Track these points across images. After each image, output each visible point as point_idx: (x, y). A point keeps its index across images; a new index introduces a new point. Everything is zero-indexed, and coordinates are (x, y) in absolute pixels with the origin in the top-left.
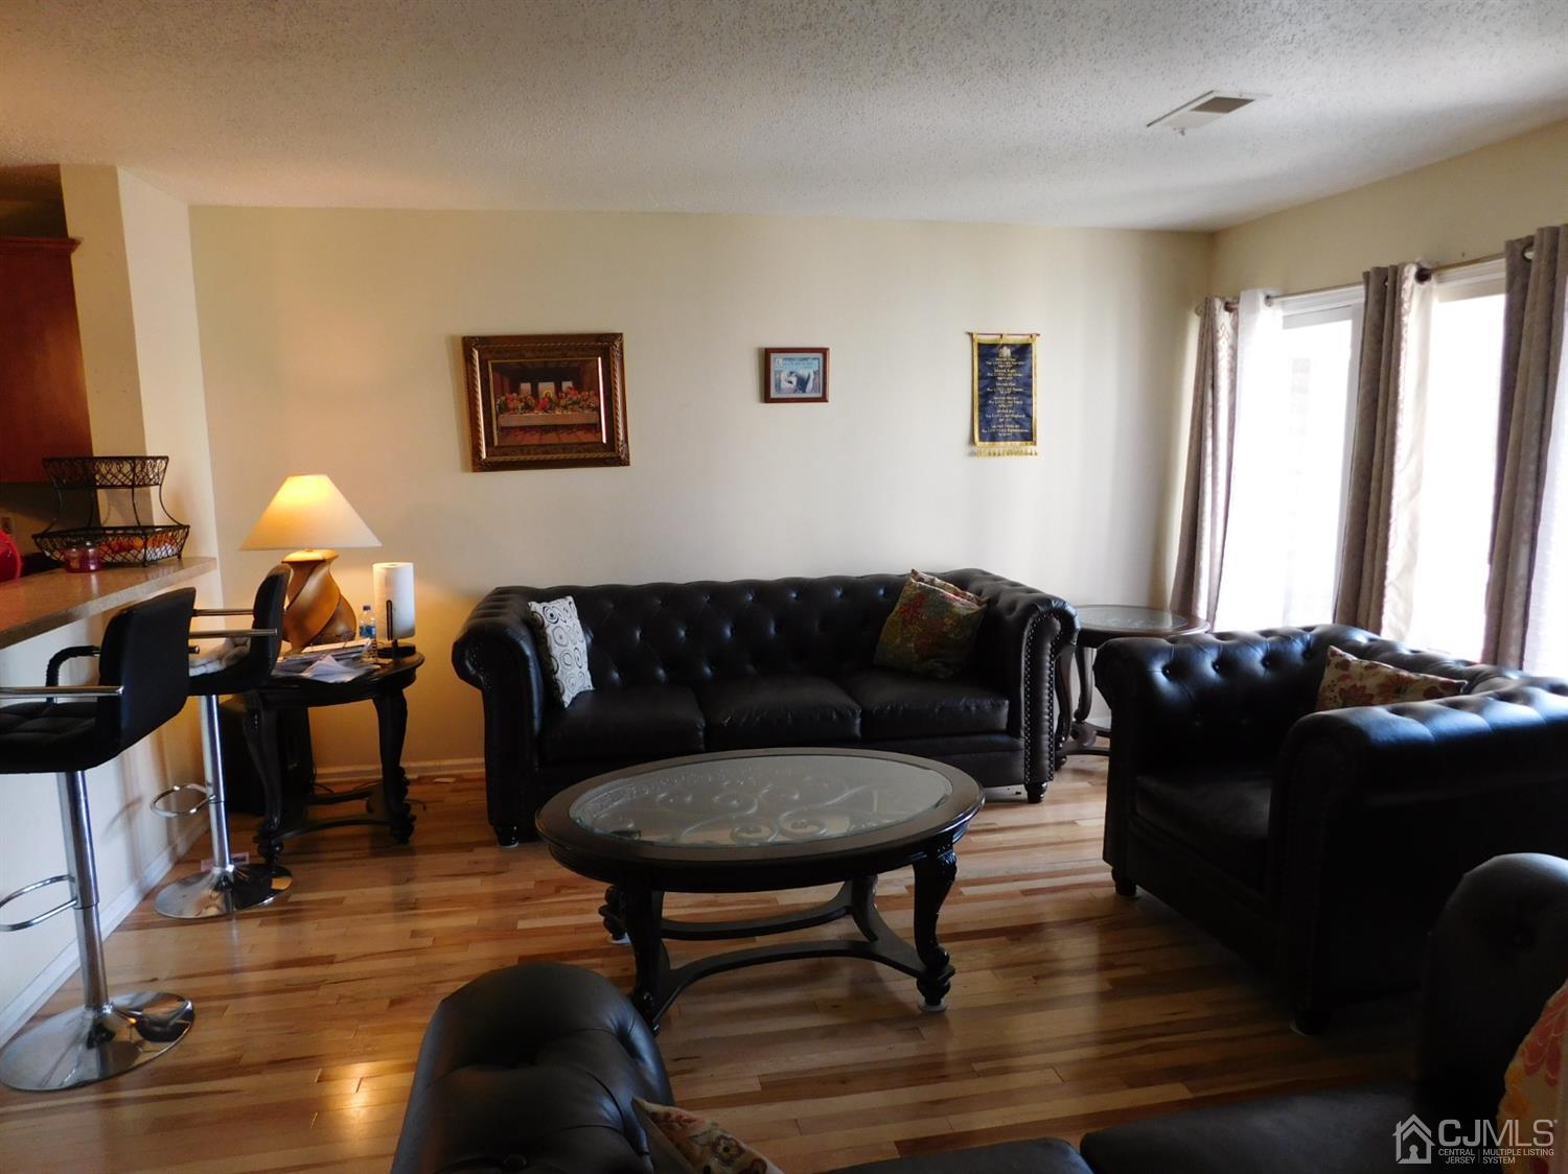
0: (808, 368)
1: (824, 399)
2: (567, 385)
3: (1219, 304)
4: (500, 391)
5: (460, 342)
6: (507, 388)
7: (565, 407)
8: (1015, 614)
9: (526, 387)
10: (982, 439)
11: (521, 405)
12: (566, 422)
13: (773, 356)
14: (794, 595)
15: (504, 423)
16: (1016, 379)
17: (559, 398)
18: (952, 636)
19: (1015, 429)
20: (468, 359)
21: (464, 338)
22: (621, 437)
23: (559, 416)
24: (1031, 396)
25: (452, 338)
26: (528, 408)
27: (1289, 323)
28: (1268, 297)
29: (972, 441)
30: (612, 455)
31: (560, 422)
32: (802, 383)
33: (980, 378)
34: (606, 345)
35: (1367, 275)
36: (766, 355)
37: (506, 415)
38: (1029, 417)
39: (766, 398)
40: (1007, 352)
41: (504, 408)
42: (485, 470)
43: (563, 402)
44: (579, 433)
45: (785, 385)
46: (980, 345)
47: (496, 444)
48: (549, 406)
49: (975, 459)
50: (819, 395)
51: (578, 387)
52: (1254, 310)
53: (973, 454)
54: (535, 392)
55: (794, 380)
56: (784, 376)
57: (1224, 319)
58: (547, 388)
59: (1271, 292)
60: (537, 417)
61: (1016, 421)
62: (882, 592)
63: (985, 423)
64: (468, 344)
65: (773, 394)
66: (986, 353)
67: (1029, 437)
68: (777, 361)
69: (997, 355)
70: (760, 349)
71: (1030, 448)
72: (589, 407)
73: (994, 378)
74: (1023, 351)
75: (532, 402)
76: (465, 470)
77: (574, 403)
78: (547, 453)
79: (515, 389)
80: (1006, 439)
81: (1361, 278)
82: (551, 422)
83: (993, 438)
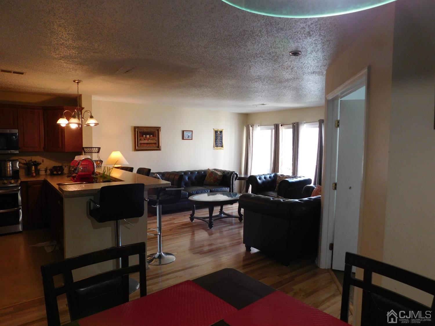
0: (190, 134)
1: (192, 139)
2: (151, 136)
3: (250, 126)
4: (140, 136)
5: (133, 127)
6: (141, 136)
7: (151, 140)
8: (229, 174)
9: (144, 136)
10: (215, 147)
11: (143, 139)
12: (152, 142)
13: (184, 132)
14: (190, 173)
15: (140, 143)
16: (220, 137)
17: (150, 138)
18: (219, 178)
19: (220, 145)
20: (135, 131)
21: (134, 127)
22: (160, 145)
23: (150, 141)
24: (222, 140)
25: (132, 127)
26: (145, 140)
27: (261, 129)
28: (258, 126)
29: (214, 147)
30: (158, 148)
31: (150, 142)
32: (189, 137)
33: (215, 136)
34: (158, 129)
35: (274, 125)
36: (183, 132)
37: (141, 141)
38: (222, 143)
39: (183, 139)
40: (219, 132)
41: (140, 140)
42: (136, 151)
43: (150, 139)
44: (153, 145)
45: (186, 137)
46: (215, 131)
47: (139, 146)
48: (148, 139)
49: (214, 150)
50: (191, 139)
51: (153, 136)
52: (257, 127)
53: (214, 149)
54: (146, 137)
55: (187, 136)
56: (186, 135)
57: (251, 128)
58: (148, 136)
59: (259, 125)
60: (146, 141)
61: (220, 144)
62: (203, 172)
63: (216, 144)
64: (135, 128)
65: (184, 138)
66: (216, 132)
67: (222, 146)
68: (185, 133)
69: (217, 133)
70: (182, 131)
71: (222, 148)
72: (155, 140)
73: (217, 137)
74: (221, 132)
75: (145, 139)
76: (133, 151)
77: (153, 139)
78: (147, 148)
79: (143, 136)
80: (219, 147)
81: (273, 125)
82: (148, 142)
83: (217, 146)
